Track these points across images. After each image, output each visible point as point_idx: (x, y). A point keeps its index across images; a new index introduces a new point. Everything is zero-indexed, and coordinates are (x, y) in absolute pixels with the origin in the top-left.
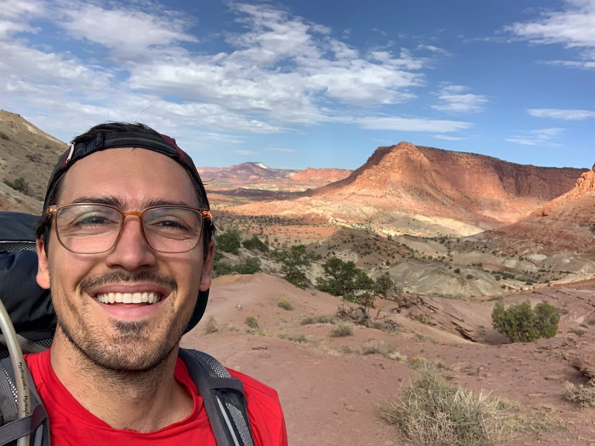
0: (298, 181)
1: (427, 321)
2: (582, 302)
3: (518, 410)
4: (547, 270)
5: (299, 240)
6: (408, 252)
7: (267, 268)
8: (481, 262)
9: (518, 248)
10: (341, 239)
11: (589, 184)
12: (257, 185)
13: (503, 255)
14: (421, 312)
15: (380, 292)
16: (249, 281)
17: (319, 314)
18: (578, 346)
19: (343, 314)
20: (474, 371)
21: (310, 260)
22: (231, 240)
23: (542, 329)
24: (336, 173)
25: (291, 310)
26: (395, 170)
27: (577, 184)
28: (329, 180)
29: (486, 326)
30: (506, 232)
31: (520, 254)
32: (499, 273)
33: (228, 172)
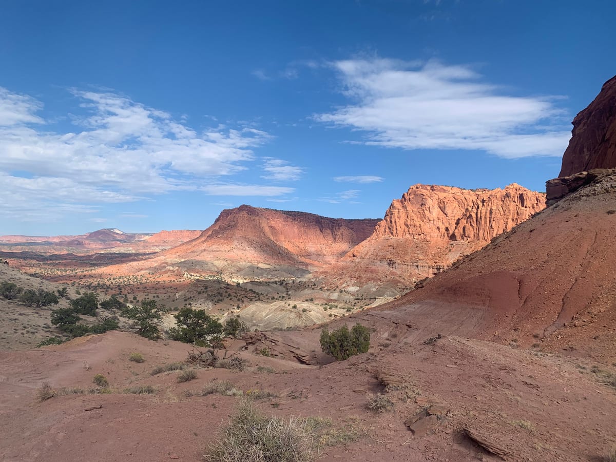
0: (153, 243)
1: (270, 353)
2: (386, 321)
3: (330, 426)
4: (360, 298)
5: (157, 296)
6: (255, 295)
7: (126, 325)
8: (312, 297)
9: (338, 283)
10: (196, 291)
11: (383, 230)
12: (113, 249)
13: (328, 290)
14: (265, 346)
15: (230, 334)
16: (100, 341)
17: (170, 362)
18: (378, 359)
19: (193, 359)
20: (297, 394)
21: (161, 313)
22: (88, 303)
23: (358, 347)
24: (188, 233)
25: (143, 362)
26: (239, 228)
27: (375, 231)
28: (182, 240)
29: (316, 350)
30: (329, 271)
31: (340, 287)
32: (326, 304)
33: (83, 238)
